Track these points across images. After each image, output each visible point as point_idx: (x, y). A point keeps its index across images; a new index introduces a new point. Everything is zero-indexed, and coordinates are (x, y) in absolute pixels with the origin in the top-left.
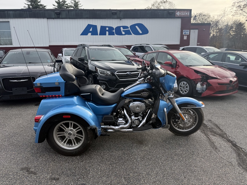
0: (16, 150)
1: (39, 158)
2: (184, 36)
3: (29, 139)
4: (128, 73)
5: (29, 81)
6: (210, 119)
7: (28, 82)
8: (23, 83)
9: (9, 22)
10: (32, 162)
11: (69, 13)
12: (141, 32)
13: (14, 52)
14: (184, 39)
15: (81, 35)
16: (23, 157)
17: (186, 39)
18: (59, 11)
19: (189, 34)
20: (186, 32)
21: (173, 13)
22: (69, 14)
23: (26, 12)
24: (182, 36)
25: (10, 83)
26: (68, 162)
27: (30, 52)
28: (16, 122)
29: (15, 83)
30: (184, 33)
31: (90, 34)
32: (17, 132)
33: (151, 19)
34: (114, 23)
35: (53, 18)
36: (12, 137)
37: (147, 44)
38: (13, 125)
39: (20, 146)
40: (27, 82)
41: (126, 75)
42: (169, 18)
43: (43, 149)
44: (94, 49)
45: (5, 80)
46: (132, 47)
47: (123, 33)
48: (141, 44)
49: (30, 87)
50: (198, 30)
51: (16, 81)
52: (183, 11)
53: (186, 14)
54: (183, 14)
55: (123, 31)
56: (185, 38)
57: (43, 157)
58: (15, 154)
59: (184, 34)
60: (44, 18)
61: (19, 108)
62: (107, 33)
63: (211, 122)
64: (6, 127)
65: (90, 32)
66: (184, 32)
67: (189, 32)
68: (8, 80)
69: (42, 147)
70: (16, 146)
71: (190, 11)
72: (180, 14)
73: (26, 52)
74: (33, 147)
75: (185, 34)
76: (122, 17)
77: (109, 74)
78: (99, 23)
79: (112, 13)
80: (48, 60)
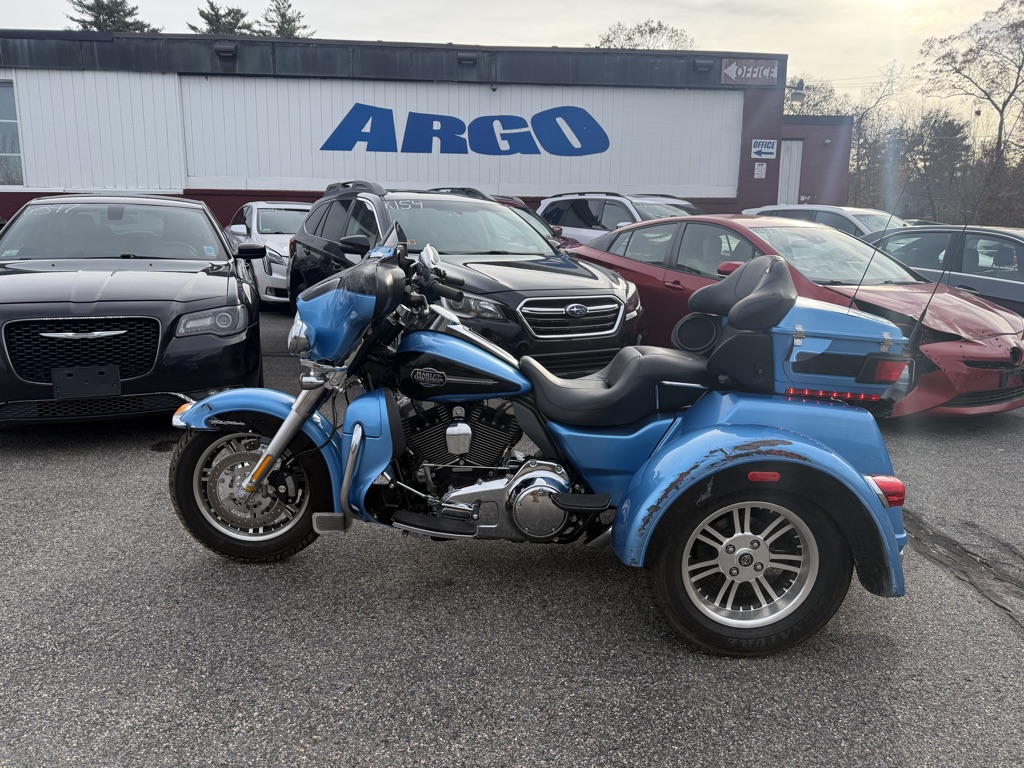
0: (105, 672)
1: (232, 717)
2: (756, 164)
3: (158, 619)
4: (572, 307)
5: (131, 337)
6: (968, 519)
7: (126, 339)
8: (102, 343)
9: (9, 84)
10: (201, 743)
11: (274, 53)
12: (576, 144)
13: (52, 207)
14: (756, 177)
15: (325, 147)
16: (147, 714)
17: (763, 177)
18: (231, 46)
19: (773, 157)
20: (764, 150)
21: (711, 67)
22: (274, 61)
23: (88, 44)
24: (746, 165)
25: (45, 343)
26: (386, 742)
27: (123, 209)
28: (79, 528)
29: (67, 345)
30: (754, 150)
31: (361, 146)
32: (91, 582)
33: (622, 89)
34: (465, 104)
35: (206, 75)
36: (74, 603)
37: (608, 194)
38: (66, 544)
39: (119, 655)
40: (123, 340)
41: (566, 315)
42: (696, 88)
43: (242, 671)
44: (411, 204)
45: (20, 329)
46: (544, 204)
47: (504, 145)
48: (583, 194)
49: (134, 363)
50: (801, 143)
51: (70, 335)
52: (752, 61)
53: (765, 74)
54: (753, 72)
55: (504, 137)
56: (760, 172)
57: (250, 715)
58: (102, 697)
59: (754, 156)
60: (164, 73)
61: (80, 460)
62: (436, 142)
63: (981, 534)
64: (33, 552)
65: (363, 137)
66: (757, 149)
67: (775, 147)
68: (33, 329)
69: (232, 655)
70: (100, 655)
71: (781, 61)
72: (739, 73)
73: (106, 207)
74: (189, 658)
75: (757, 157)
76: (499, 80)
77: (490, 312)
78: (402, 101)
79: (460, 61)
80: (205, 247)
